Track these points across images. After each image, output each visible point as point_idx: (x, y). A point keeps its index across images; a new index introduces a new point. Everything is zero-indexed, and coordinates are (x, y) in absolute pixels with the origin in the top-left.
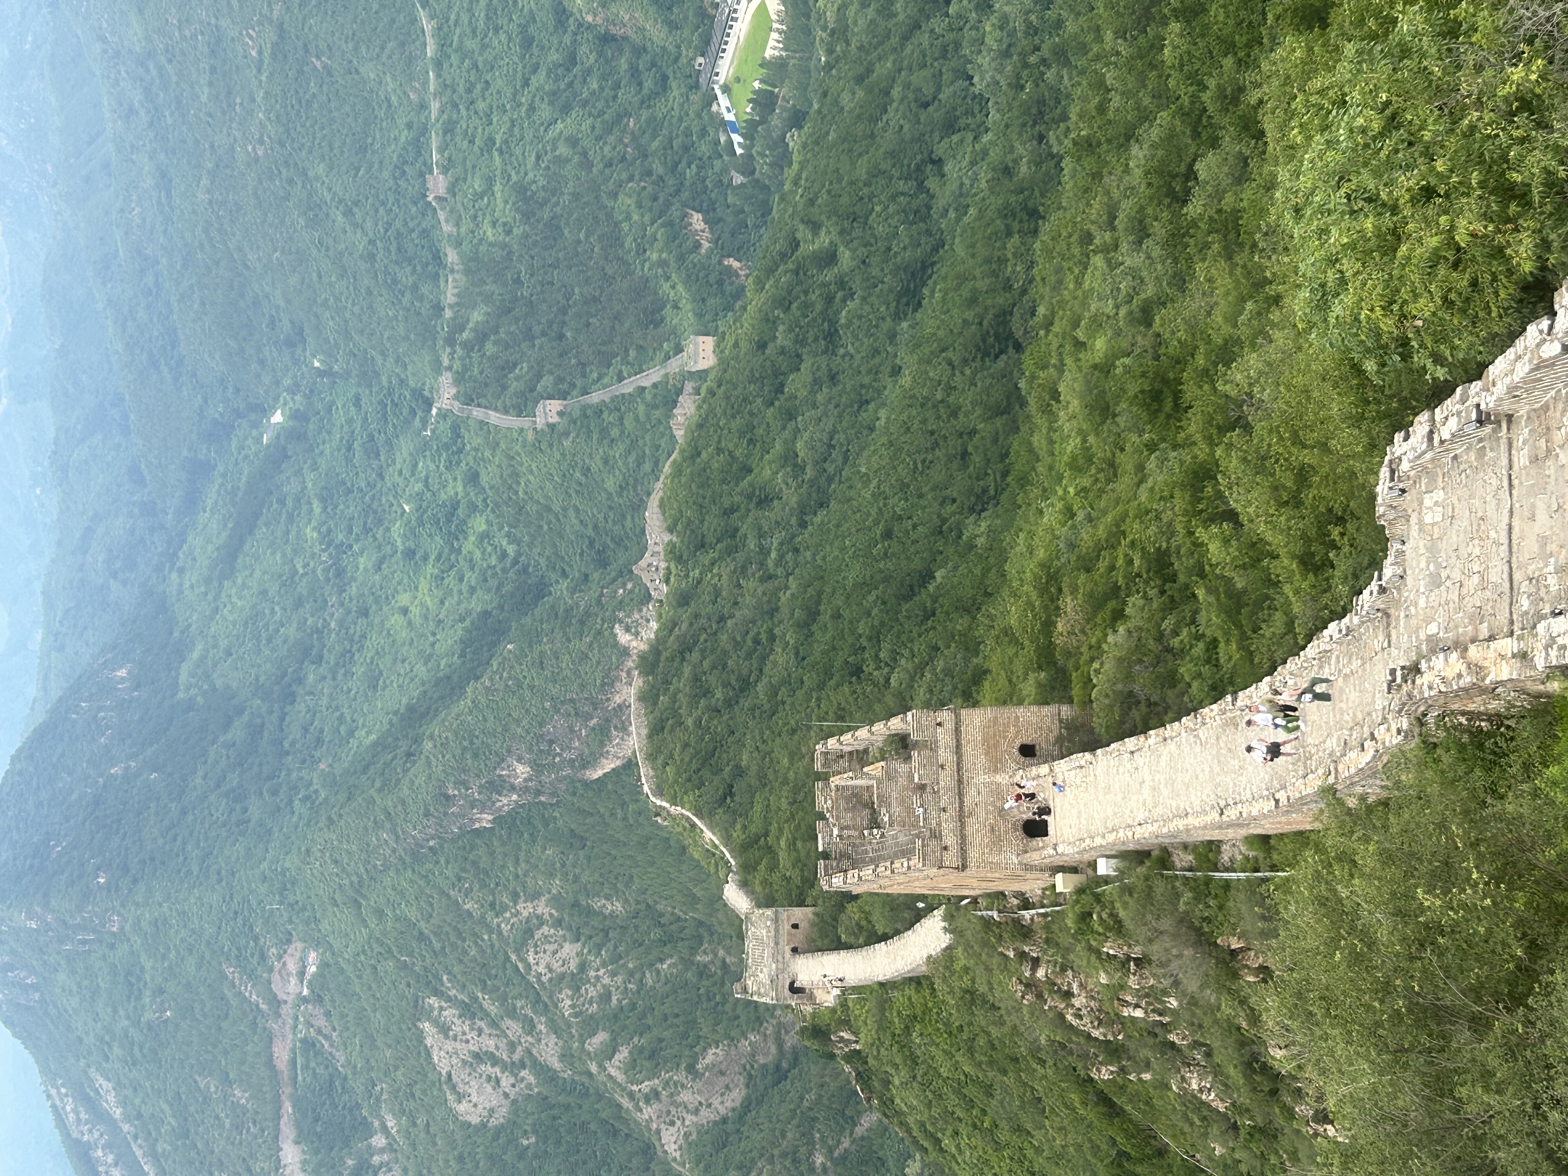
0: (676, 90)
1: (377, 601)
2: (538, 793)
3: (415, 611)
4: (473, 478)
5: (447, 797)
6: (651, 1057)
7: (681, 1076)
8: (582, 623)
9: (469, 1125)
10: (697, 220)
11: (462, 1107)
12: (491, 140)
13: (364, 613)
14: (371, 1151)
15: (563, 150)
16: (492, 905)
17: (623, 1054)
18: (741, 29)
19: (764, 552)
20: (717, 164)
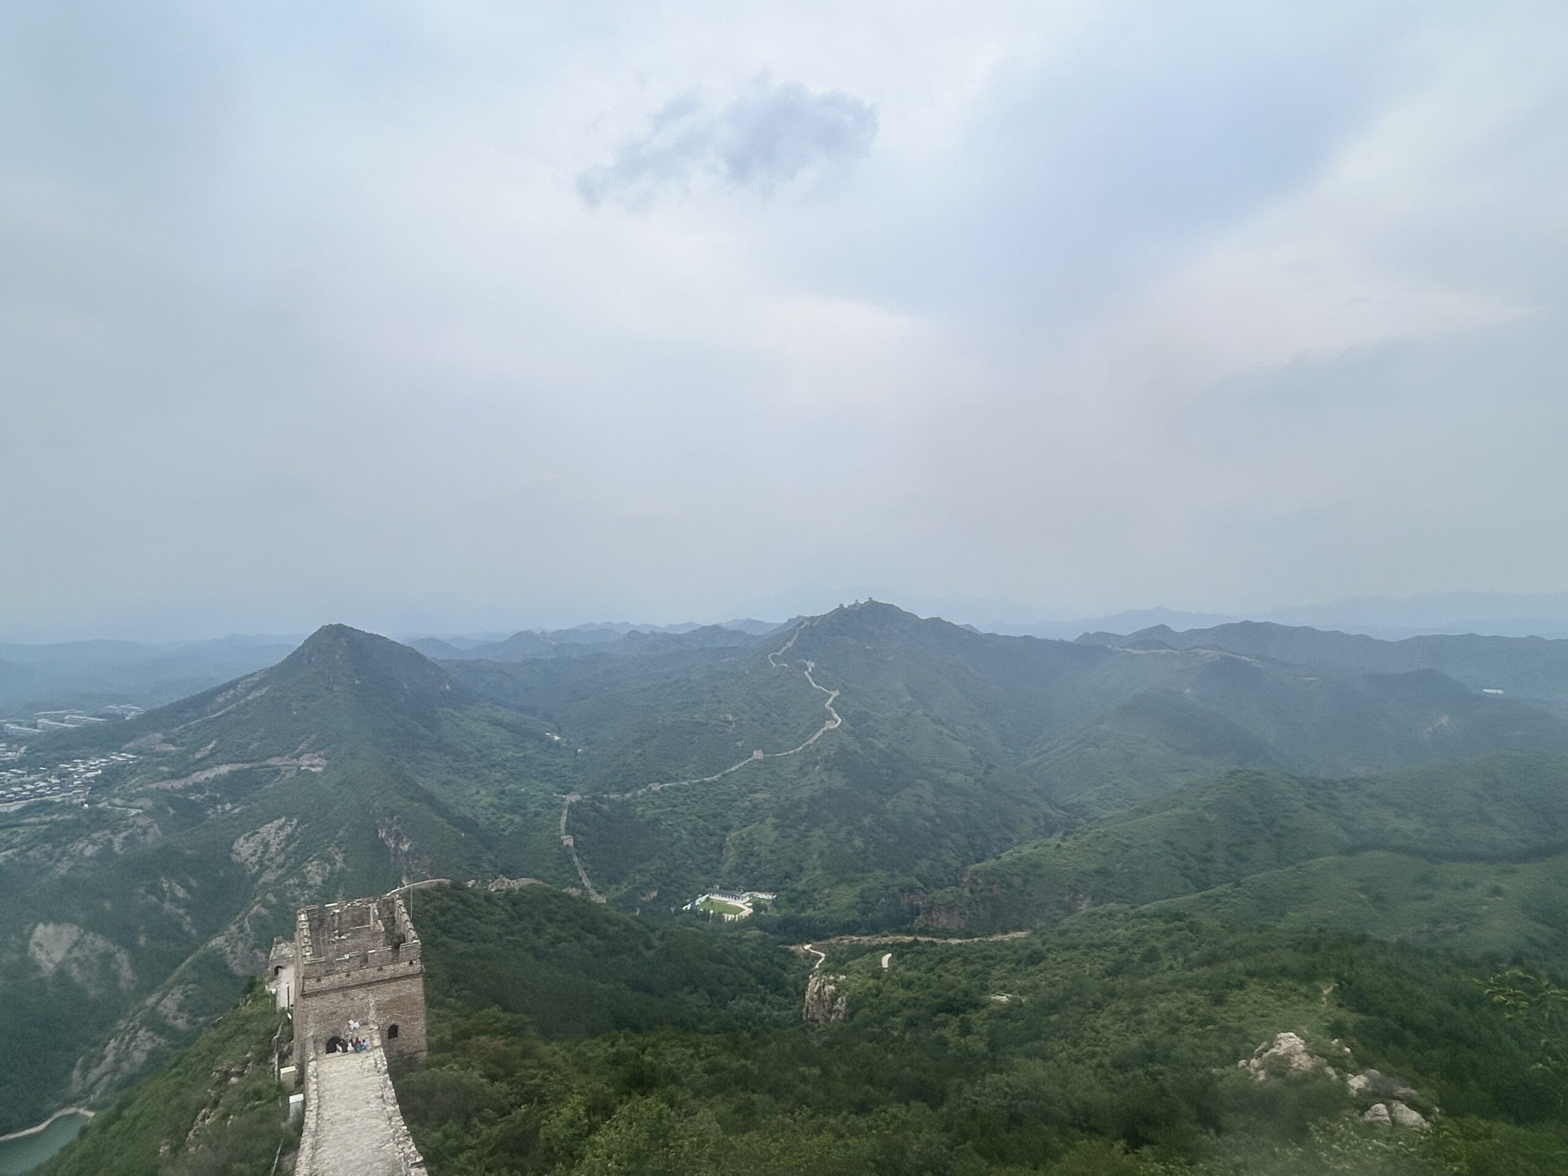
0: (704, 878)
1: (482, 781)
2: (395, 856)
3: (478, 797)
4: (537, 814)
5: (392, 816)
6: (262, 926)
7: (251, 941)
8: (475, 865)
9: (232, 844)
10: (655, 894)
11: (242, 840)
12: (675, 806)
13: (477, 776)
14: (223, 804)
15: (676, 835)
16: (341, 842)
17: (264, 911)
18: (732, 902)
19: (512, 934)
20: (678, 900)
